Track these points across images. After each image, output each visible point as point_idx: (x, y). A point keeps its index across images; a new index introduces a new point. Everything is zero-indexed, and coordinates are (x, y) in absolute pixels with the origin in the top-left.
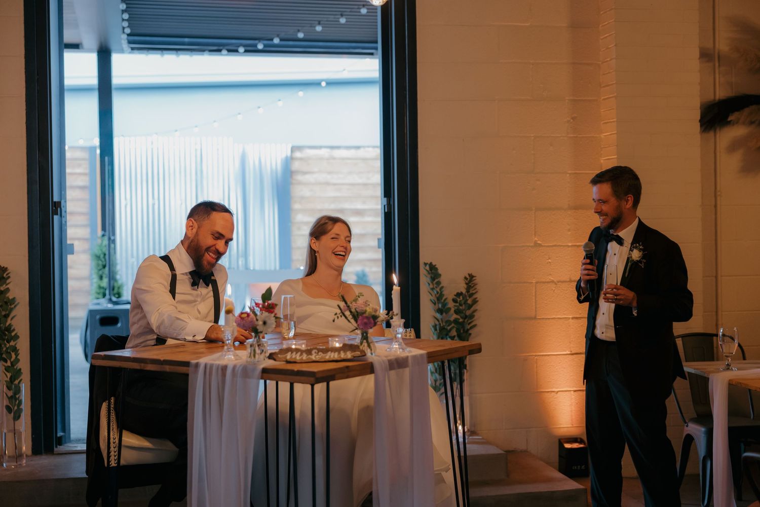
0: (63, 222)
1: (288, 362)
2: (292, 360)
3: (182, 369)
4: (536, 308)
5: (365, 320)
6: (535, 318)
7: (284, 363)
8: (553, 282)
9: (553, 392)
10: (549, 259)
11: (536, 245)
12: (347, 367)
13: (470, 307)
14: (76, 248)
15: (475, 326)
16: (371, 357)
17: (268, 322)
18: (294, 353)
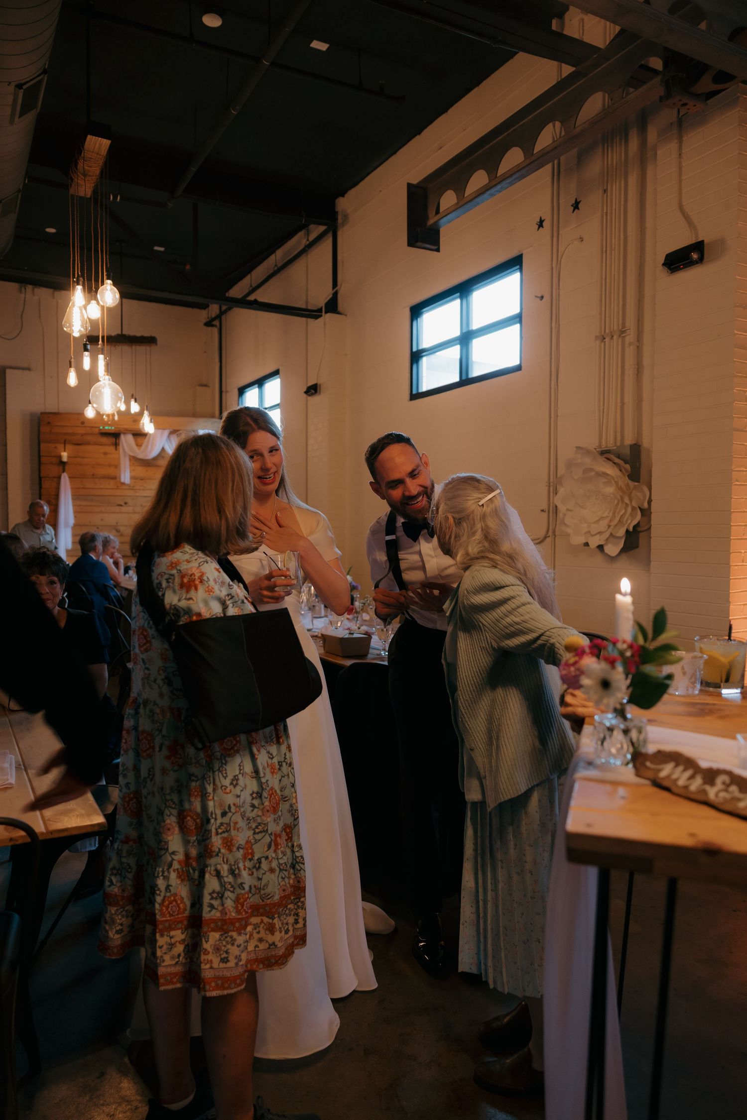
2: (666, 783)
7: (647, 782)
18: (681, 768)
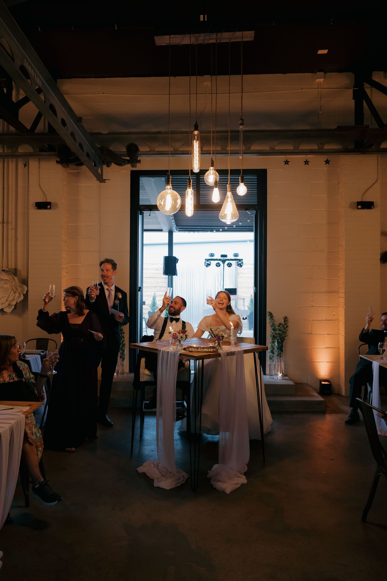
0: (142, 294)
1: (190, 351)
3: (156, 352)
4: (312, 330)
5: (218, 338)
6: (311, 334)
8: (319, 320)
9: (318, 362)
10: (318, 311)
11: (312, 306)
12: (209, 355)
13: (285, 329)
14: (146, 304)
15: (287, 335)
16: (220, 351)
17: (183, 337)
18: (193, 348)
